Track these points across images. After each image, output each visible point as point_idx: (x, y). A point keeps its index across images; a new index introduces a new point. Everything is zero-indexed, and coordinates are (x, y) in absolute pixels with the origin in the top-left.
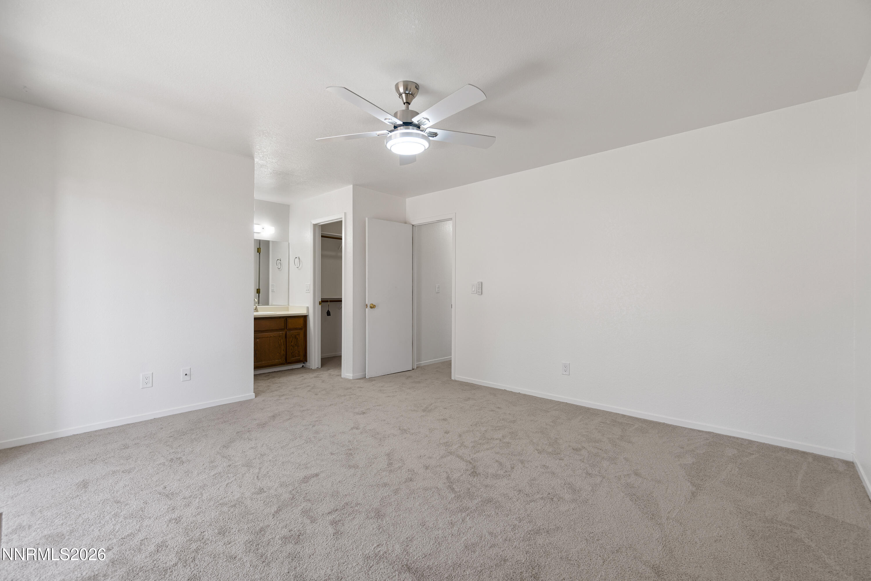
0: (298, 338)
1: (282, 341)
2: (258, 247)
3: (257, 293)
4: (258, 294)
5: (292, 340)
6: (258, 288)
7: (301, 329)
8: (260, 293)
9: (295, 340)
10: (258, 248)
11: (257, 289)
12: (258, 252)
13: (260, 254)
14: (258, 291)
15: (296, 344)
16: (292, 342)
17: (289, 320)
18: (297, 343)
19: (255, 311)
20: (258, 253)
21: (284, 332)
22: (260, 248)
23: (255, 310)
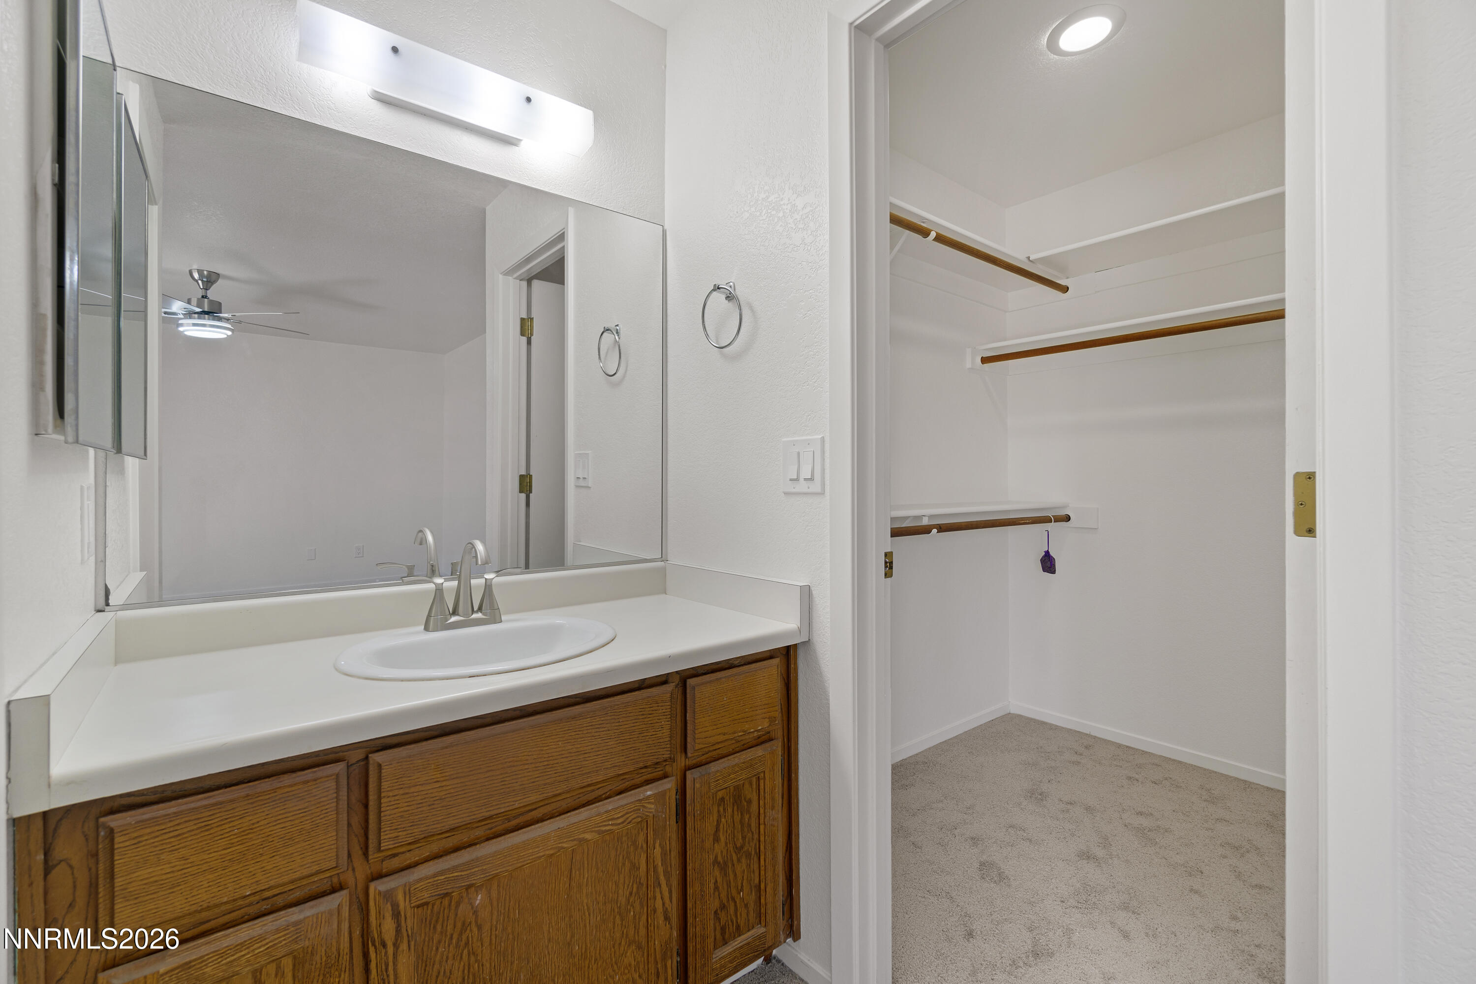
0: (749, 802)
1: (658, 850)
2: (524, 316)
3: (521, 491)
4: (523, 496)
5: (719, 822)
6: (523, 472)
7: (764, 739)
8: (531, 491)
9: (737, 818)
10: (522, 320)
11: (521, 477)
12: (522, 334)
13: (529, 342)
14: (525, 484)
15: (739, 844)
16: (716, 839)
17: (701, 690)
18: (744, 838)
19: (479, 615)
20: (524, 339)
21: (669, 785)
22: (532, 319)
23: (480, 609)
